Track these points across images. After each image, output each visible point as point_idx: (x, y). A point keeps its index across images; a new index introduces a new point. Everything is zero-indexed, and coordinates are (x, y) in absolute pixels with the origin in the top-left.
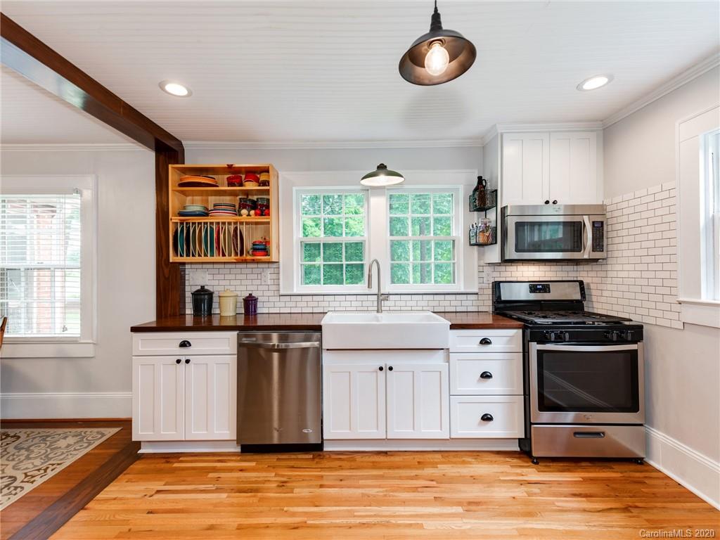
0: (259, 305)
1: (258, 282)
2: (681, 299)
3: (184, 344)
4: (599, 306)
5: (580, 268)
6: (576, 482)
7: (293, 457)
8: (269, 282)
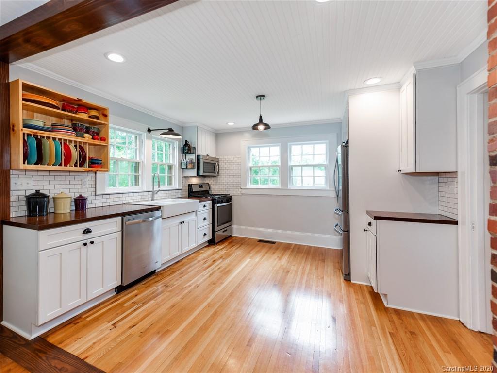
0: (88, 202)
1: (80, 186)
2: (242, 187)
3: (87, 231)
4: (214, 192)
5: (206, 179)
6: (227, 246)
7: (147, 280)
8: (88, 186)
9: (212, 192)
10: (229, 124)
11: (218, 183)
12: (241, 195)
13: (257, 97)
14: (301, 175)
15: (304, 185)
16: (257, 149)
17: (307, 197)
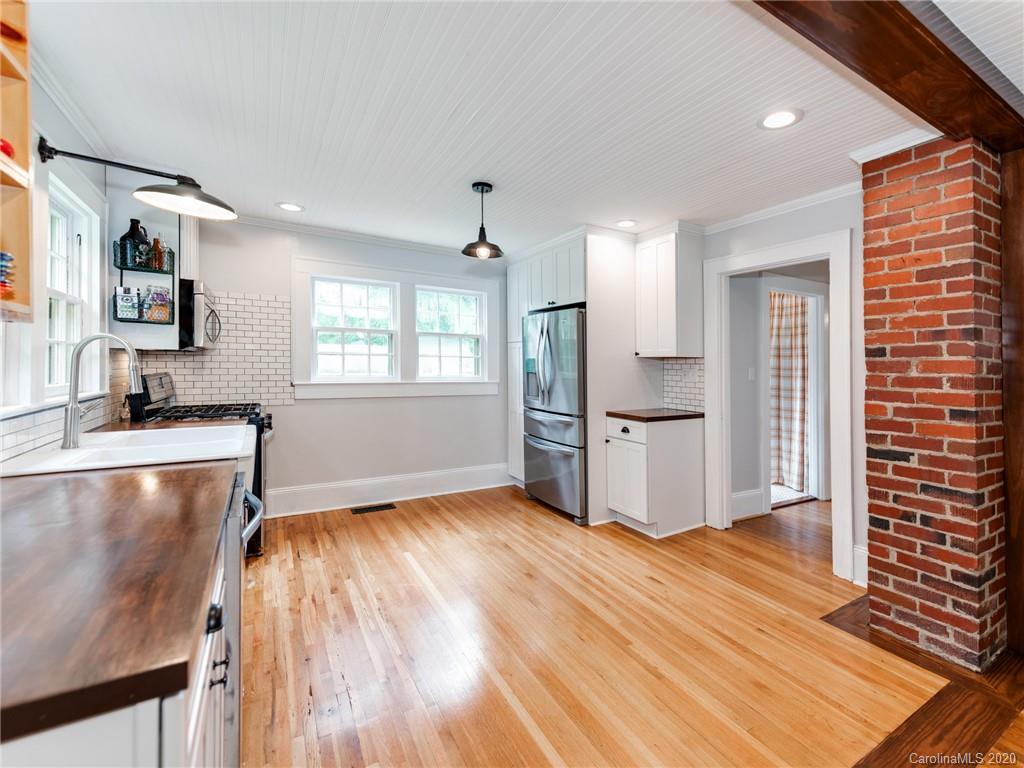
2: (296, 383)
9: (180, 398)
10: (283, 206)
11: (207, 371)
12: (292, 402)
13: (475, 185)
14: (438, 354)
15: (444, 374)
16: (335, 287)
17: (449, 398)
